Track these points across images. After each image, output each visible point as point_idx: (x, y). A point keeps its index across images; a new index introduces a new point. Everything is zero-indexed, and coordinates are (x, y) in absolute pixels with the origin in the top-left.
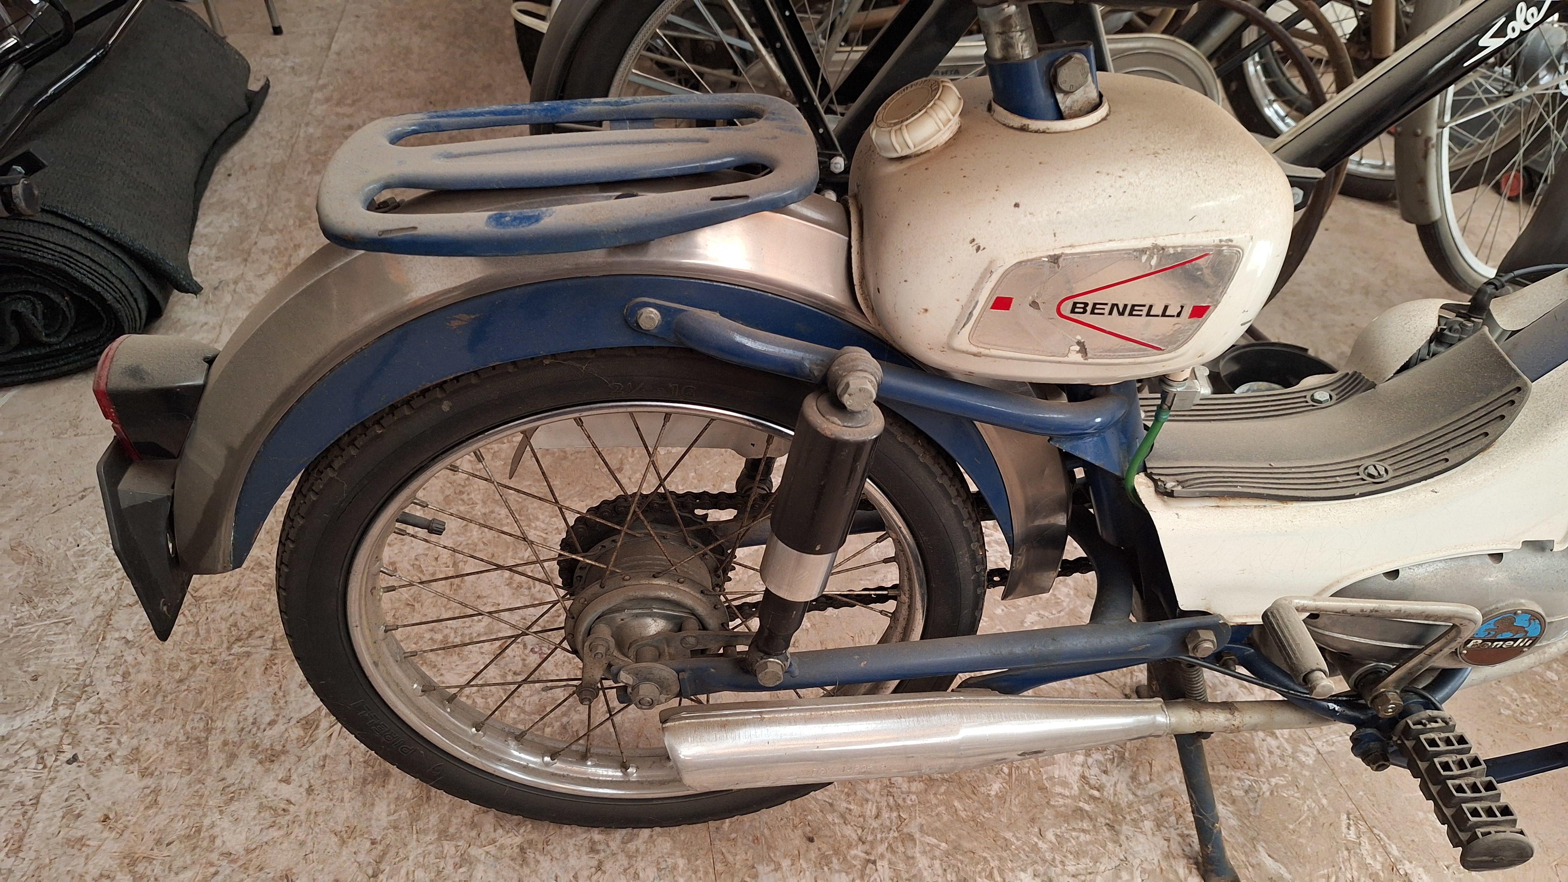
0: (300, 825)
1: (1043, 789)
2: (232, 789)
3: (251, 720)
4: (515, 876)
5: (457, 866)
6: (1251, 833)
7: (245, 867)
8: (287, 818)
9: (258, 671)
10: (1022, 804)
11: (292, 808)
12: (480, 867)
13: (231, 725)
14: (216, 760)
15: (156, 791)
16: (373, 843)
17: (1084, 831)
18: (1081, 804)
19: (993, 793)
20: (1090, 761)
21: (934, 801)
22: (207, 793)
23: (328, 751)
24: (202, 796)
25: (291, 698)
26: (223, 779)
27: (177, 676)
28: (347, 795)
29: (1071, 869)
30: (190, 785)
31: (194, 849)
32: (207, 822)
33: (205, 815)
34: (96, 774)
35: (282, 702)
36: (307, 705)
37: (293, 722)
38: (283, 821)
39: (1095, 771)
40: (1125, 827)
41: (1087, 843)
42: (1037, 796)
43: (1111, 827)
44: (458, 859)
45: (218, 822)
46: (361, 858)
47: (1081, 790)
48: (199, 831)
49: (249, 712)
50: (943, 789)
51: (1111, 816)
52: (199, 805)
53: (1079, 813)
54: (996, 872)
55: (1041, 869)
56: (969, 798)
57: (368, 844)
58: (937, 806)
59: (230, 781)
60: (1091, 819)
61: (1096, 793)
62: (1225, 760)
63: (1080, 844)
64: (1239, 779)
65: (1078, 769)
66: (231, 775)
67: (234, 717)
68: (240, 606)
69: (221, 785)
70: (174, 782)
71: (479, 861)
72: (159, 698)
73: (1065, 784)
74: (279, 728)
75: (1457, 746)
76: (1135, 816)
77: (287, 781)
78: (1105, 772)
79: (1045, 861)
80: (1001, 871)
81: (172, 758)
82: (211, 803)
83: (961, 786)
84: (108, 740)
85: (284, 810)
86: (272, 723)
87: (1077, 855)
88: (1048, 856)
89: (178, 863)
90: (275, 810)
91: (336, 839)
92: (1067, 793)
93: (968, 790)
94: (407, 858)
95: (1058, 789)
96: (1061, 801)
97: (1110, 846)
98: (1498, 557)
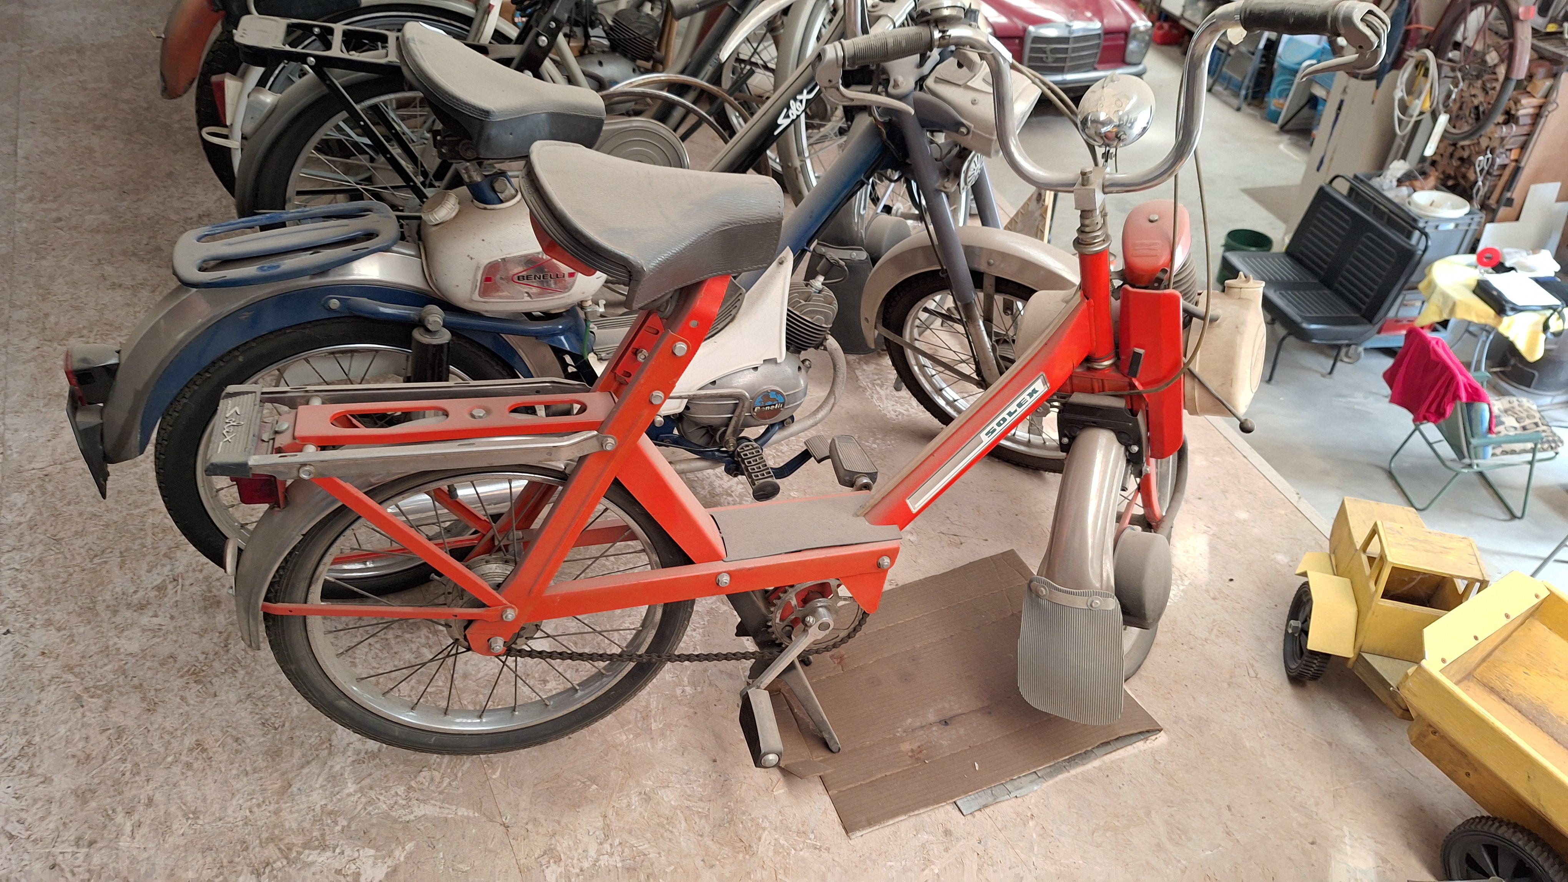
0: (172, 634)
2: (121, 626)
3: (120, 593)
7: (144, 657)
9: (116, 570)
11: (163, 627)
13: (108, 596)
14: (105, 615)
15: (72, 635)
16: (220, 633)
22: (105, 630)
23: (177, 599)
24: (102, 633)
25: (144, 578)
26: (114, 623)
27: (61, 580)
28: (197, 616)
30: (92, 629)
31: (108, 656)
32: (111, 643)
33: (108, 640)
34: (26, 635)
35: (138, 581)
36: (156, 580)
37: (149, 589)
38: (161, 633)
45: (118, 642)
46: (215, 640)
48: (107, 647)
49: (118, 590)
52: (102, 636)
57: (217, 634)
59: (118, 623)
66: (118, 620)
67: (109, 593)
68: (89, 539)
69: (113, 625)
70: (82, 630)
72: (53, 593)
77: (156, 616)
81: (74, 619)
82: (110, 634)
84: (27, 619)
85: (159, 629)
86: (135, 592)
89: (100, 663)
90: (153, 630)
98: (756, 369)
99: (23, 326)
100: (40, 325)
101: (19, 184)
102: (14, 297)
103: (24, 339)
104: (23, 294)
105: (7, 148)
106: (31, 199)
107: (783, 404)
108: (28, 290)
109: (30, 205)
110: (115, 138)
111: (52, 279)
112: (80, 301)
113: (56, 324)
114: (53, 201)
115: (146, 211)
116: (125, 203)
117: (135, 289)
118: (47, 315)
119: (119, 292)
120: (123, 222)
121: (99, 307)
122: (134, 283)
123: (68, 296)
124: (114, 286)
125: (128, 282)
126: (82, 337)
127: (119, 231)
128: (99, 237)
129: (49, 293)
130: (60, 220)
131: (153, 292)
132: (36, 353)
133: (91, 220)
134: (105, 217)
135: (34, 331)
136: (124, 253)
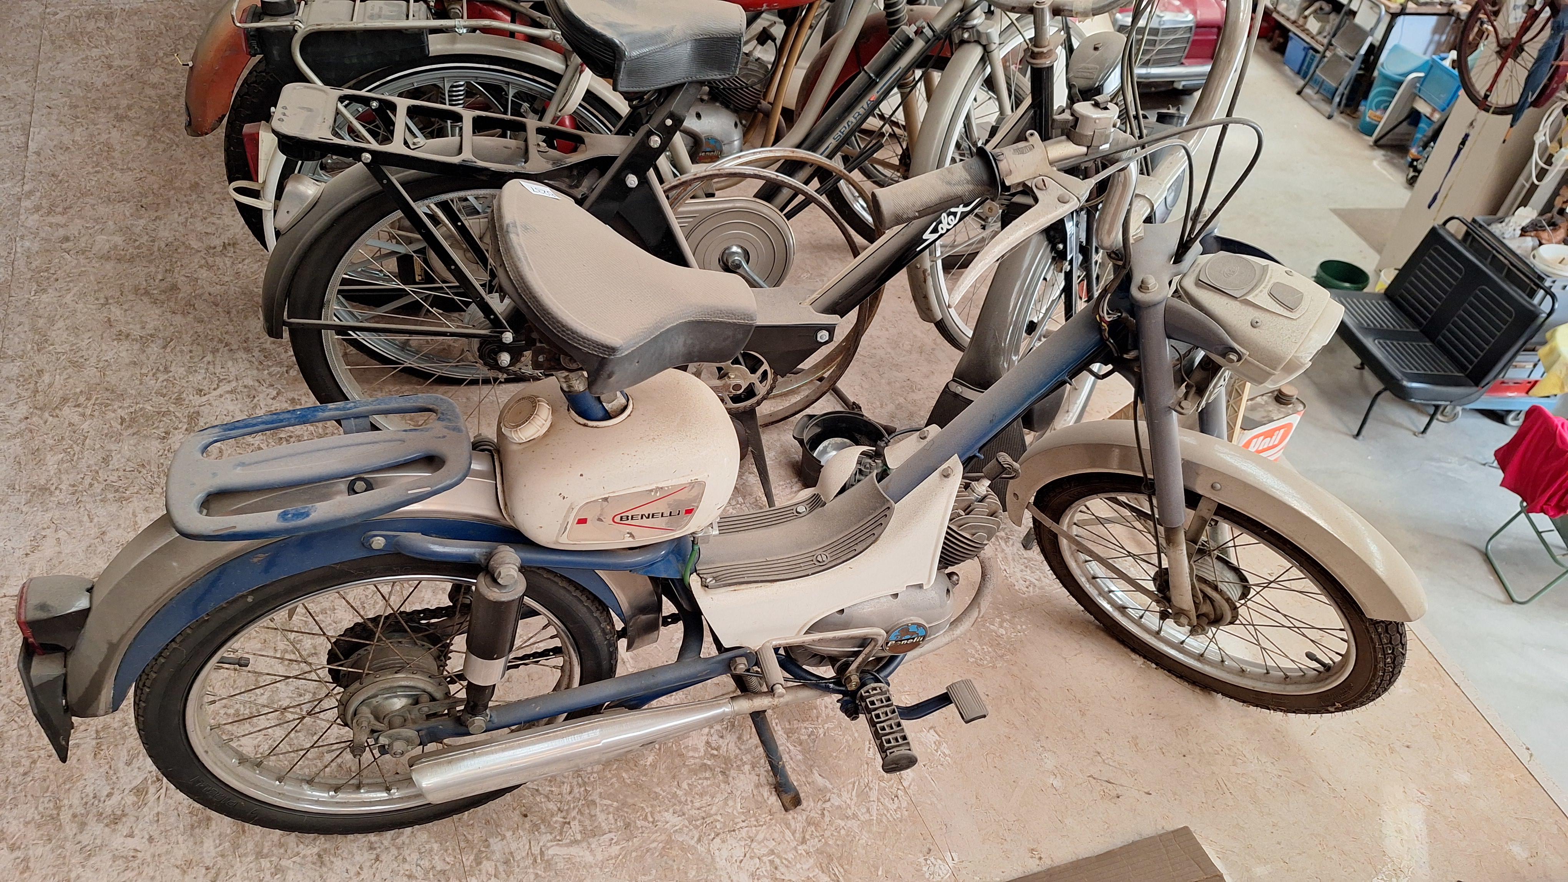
0: (148, 866)
1: (681, 755)
2: (88, 848)
3: (92, 795)
4: (317, 874)
5: (273, 875)
6: (810, 763)
8: (137, 862)
9: (89, 757)
10: (667, 768)
11: (139, 855)
12: (291, 873)
13: (76, 802)
14: (70, 829)
15: (26, 859)
16: (207, 868)
17: (706, 779)
18: (705, 761)
19: (648, 763)
20: (712, 731)
21: (609, 776)
22: (68, 854)
23: (159, 809)
24: (64, 857)
25: (121, 774)
26: (79, 843)
27: (21, 770)
28: (181, 839)
29: (697, 805)
30: (53, 851)
33: (70, 871)
35: (114, 778)
36: (135, 777)
37: (126, 792)
38: (135, 864)
39: (715, 737)
40: (732, 771)
41: (708, 786)
42: (677, 761)
43: (723, 773)
44: (273, 870)
45: (83, 874)
47: (706, 752)
49: (89, 790)
50: (615, 767)
51: (724, 766)
52: (64, 864)
53: (704, 767)
54: (649, 815)
55: (678, 808)
56: (632, 769)
57: (204, 871)
58: (611, 778)
59: (85, 843)
60: (711, 769)
61: (715, 752)
62: (798, 717)
63: (703, 787)
64: (805, 728)
65: (705, 738)
66: (85, 838)
67: (78, 795)
69: (79, 847)
70: (39, 851)
71: (289, 868)
72: (10, 790)
73: (696, 749)
74: (115, 799)
75: (885, 703)
76: (739, 763)
77: (131, 835)
78: (722, 737)
79: (680, 802)
80: (652, 814)
81: (32, 833)
82: (73, 861)
83: (627, 762)
85: (133, 857)
86: (110, 795)
87: (701, 795)
88: (683, 799)
90: (126, 858)
91: (178, 871)
92: (697, 755)
93: (632, 764)
94: (235, 875)
95: (691, 754)
96: (693, 761)
97: (722, 786)
98: (896, 595)
99: (12, 386)
100: (32, 386)
101: (27, 188)
102: (6, 343)
103: (12, 405)
104: (17, 340)
105: (17, 139)
106: (37, 208)
107: (924, 637)
108: (23, 336)
109: (36, 216)
110: (138, 134)
111: (52, 321)
112: (79, 354)
113: (50, 385)
114: (63, 214)
115: (165, 234)
116: (142, 222)
117: (144, 341)
118: (40, 372)
119: (126, 344)
120: (138, 247)
121: (101, 365)
122: (143, 333)
123: (67, 347)
124: (121, 336)
125: (136, 331)
126: (78, 406)
127: (131, 260)
128: (109, 266)
129: (46, 341)
130: (67, 239)
131: (165, 347)
132: (23, 426)
133: (102, 243)
134: (118, 239)
135: (24, 394)
136: (136, 290)
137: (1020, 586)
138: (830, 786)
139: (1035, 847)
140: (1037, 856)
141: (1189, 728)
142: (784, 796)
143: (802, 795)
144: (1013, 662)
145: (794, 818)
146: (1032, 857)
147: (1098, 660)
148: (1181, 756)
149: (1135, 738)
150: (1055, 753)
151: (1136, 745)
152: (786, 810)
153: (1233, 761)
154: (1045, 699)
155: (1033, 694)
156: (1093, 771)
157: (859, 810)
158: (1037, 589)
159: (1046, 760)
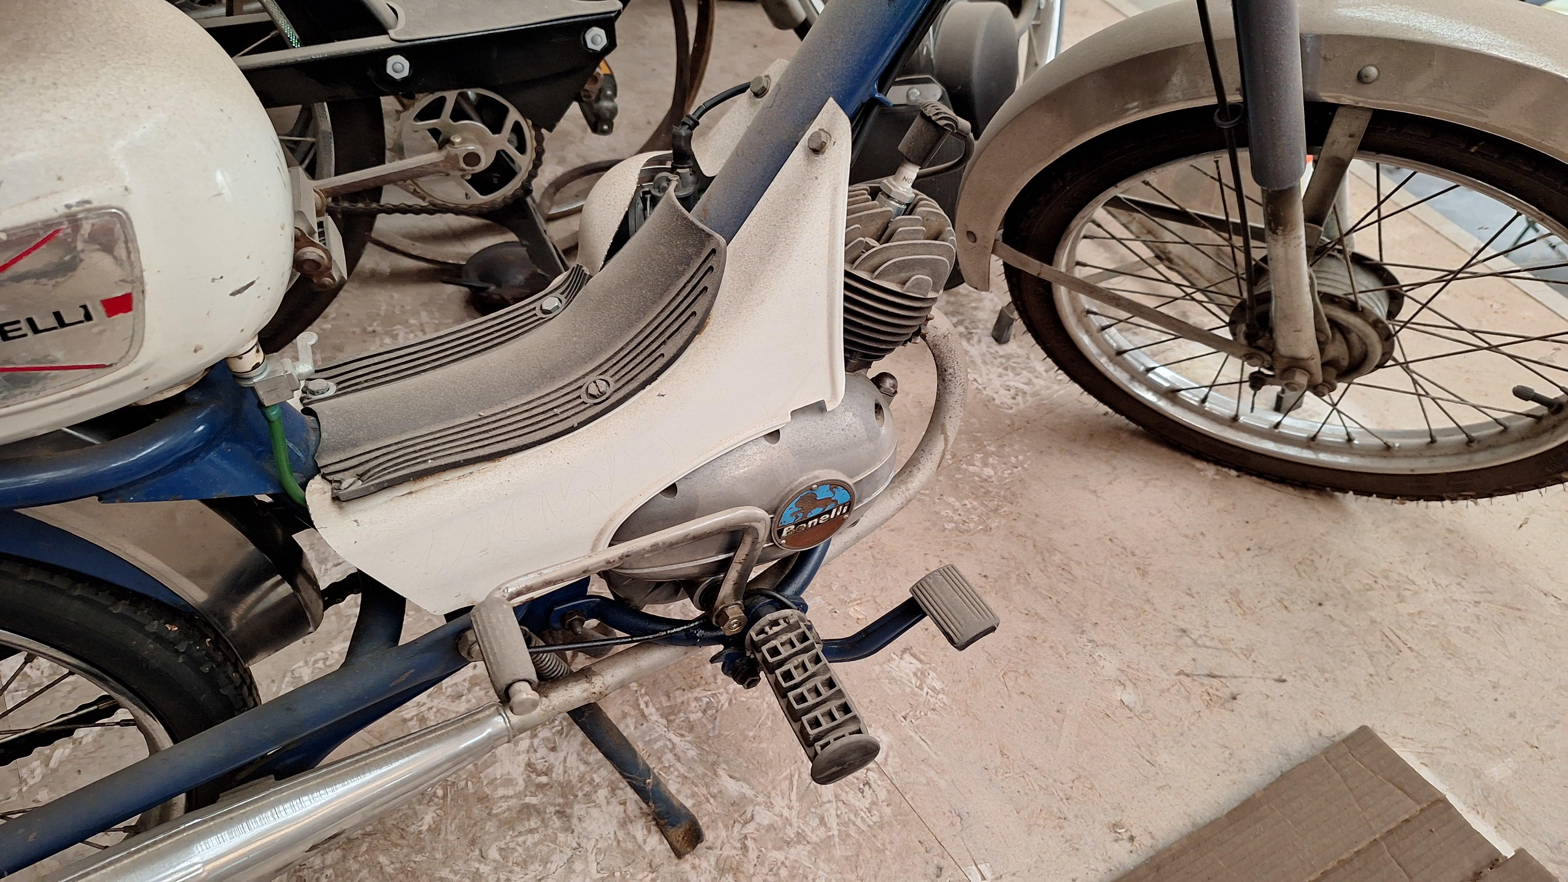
1: (483, 799)
6: (712, 758)
10: (460, 828)
17: (531, 831)
18: (528, 800)
19: (425, 828)
20: (536, 742)
21: (355, 867)
39: (542, 752)
40: (576, 807)
41: (535, 845)
42: (477, 811)
43: (561, 814)
47: (528, 781)
50: (364, 848)
51: (561, 800)
53: (527, 810)
56: (396, 845)
58: (358, 871)
60: (538, 812)
61: (544, 779)
62: (681, 683)
63: (527, 849)
64: (697, 699)
65: (523, 758)
73: (508, 782)
75: (799, 646)
76: (587, 789)
78: (554, 749)
83: (386, 834)
87: (525, 864)
92: (511, 792)
93: (394, 837)
95: (501, 792)
96: (505, 805)
97: (561, 837)
98: (774, 435)
107: (850, 505)
137: (1003, 397)
138: (749, 793)
139: (1118, 819)
140: (1126, 836)
141: (1315, 558)
142: (671, 831)
143: (702, 822)
144: (1014, 516)
145: (694, 867)
146: (1116, 841)
147: (1147, 483)
148: (1315, 605)
149: (1235, 593)
150: (1113, 646)
151: (1240, 604)
152: (679, 855)
153: (1398, 596)
154: (1079, 563)
155: (1057, 558)
156: (1183, 662)
157: (806, 823)
158: (1028, 398)
159: (1102, 663)
